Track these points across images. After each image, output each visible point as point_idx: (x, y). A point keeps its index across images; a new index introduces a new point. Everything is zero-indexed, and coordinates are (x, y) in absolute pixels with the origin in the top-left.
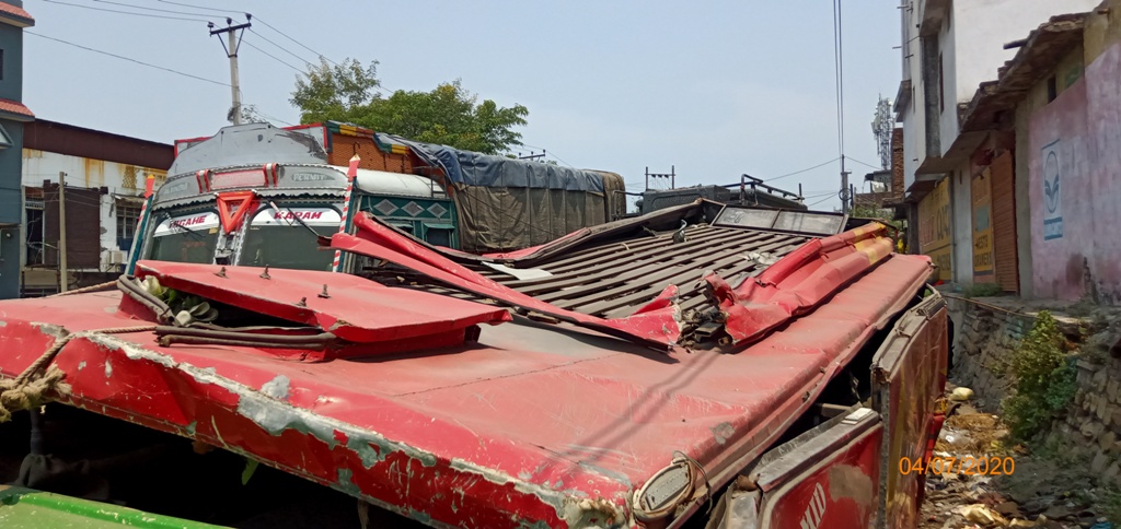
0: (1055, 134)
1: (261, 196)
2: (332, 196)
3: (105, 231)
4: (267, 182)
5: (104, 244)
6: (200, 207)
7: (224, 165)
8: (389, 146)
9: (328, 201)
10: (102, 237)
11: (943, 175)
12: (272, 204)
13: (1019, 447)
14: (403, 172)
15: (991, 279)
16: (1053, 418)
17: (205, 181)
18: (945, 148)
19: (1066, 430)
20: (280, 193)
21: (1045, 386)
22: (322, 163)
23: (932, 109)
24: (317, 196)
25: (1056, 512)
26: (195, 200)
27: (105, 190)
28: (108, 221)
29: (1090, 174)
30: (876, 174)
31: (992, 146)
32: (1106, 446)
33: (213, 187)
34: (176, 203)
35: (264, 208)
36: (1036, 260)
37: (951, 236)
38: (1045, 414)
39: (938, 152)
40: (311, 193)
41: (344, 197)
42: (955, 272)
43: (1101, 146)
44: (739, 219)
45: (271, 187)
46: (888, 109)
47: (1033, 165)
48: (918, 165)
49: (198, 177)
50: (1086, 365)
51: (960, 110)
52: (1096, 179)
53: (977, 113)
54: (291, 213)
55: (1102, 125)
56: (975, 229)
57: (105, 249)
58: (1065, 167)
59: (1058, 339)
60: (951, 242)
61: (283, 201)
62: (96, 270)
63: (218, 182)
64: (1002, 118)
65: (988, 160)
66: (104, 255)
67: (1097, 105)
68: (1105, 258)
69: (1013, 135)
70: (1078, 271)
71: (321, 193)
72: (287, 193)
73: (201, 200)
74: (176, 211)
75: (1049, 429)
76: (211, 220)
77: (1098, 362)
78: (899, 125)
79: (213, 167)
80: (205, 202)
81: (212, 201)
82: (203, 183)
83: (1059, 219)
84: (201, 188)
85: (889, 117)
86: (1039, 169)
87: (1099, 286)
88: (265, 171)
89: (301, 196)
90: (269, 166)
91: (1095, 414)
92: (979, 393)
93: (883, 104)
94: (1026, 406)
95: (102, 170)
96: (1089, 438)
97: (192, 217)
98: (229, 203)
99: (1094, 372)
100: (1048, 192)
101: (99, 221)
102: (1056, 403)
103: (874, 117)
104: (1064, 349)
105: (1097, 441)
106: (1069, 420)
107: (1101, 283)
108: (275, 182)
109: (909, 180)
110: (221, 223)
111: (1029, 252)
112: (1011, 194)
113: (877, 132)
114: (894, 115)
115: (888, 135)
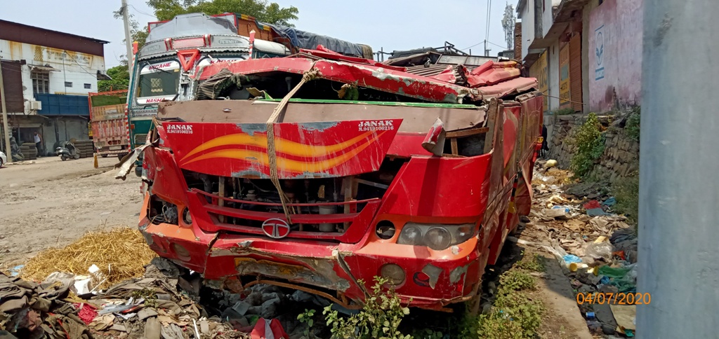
0: (601, 23)
1: (202, 52)
2: (241, 51)
3: (26, 89)
4: (205, 44)
5: (25, 97)
6: (167, 58)
7: (179, 36)
8: (262, 26)
9: (239, 54)
10: (24, 92)
11: (544, 49)
12: (209, 56)
13: (578, 179)
14: (269, 40)
15: (569, 106)
16: (594, 164)
17: (169, 44)
18: (545, 33)
19: (600, 167)
20: (213, 50)
21: (591, 148)
22: (234, 34)
23: (538, 10)
24: (233, 52)
25: (592, 196)
26: (164, 54)
27: (24, 62)
28: (27, 81)
29: (617, 42)
30: (505, 52)
31: (570, 31)
32: (615, 169)
33: (173, 47)
34: (153, 56)
35: (204, 58)
36: (591, 92)
37: (547, 86)
38: (591, 162)
39: (541, 35)
40: (230, 50)
41: (248, 52)
42: (550, 105)
43: (622, 27)
44: (449, 60)
45: (208, 47)
46: (512, 12)
47: (591, 40)
48: (529, 44)
49: (166, 42)
50: (610, 135)
51: (554, 10)
52: (620, 45)
53: (562, 12)
54: (219, 61)
55: (623, 16)
56: (561, 79)
57: (27, 100)
58: (606, 40)
59: (598, 126)
60: (547, 88)
61: (214, 54)
62: (22, 114)
63: (176, 45)
64: (576, 15)
65: (568, 39)
66: (26, 104)
67: (621, 6)
68: (623, 86)
69: (581, 24)
70: (611, 94)
71: (235, 50)
72: (217, 50)
73: (168, 54)
74: (152, 60)
75: (593, 169)
76: (174, 65)
77: (615, 133)
78: (519, 21)
79: (173, 37)
80: (171, 56)
81: (174, 55)
82: (169, 45)
83: (603, 68)
84: (167, 48)
85: (512, 16)
86: (594, 42)
87: (620, 101)
88: (204, 39)
89: (225, 52)
90: (206, 36)
91: (612, 157)
92: (560, 163)
93: (509, 8)
94: (582, 160)
95: (20, 49)
96: (609, 168)
97: (163, 64)
98: (184, 56)
99: (613, 138)
100: (598, 55)
101: (21, 82)
102: (595, 156)
103: (503, 17)
104: (601, 130)
105: (612, 169)
106: (602, 163)
107: (621, 99)
108: (210, 44)
109: (524, 53)
110: (180, 66)
111: (588, 88)
112: (579, 57)
113: (505, 26)
114: (515, 14)
115: (511, 27)
